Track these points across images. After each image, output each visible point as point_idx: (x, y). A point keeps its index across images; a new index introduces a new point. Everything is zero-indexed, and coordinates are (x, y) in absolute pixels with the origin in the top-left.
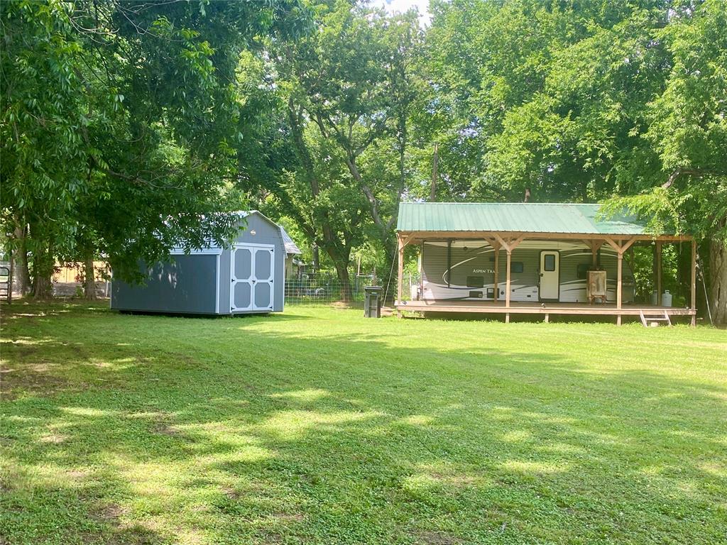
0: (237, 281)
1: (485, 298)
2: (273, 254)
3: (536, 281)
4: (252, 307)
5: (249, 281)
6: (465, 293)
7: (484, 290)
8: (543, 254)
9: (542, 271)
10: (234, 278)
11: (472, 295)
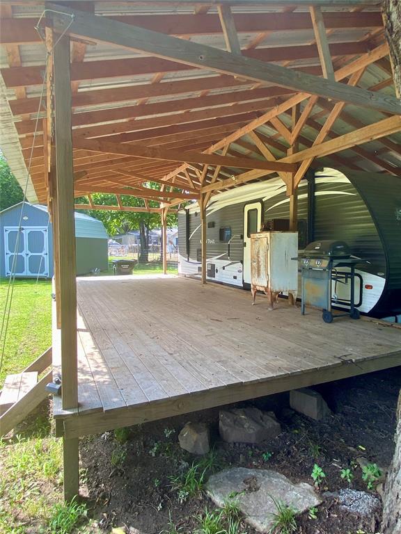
2: (46, 236)
3: (241, 254)
4: (27, 273)
6: (195, 268)
8: (246, 210)
9: (246, 238)
10: (8, 252)
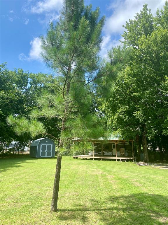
0: (42, 151)
1: (101, 155)
2: (52, 146)
3: (111, 151)
4: (46, 156)
5: (45, 151)
6: (97, 153)
7: (101, 153)
8: (113, 144)
9: (113, 149)
10: (41, 150)
11: (99, 154)
